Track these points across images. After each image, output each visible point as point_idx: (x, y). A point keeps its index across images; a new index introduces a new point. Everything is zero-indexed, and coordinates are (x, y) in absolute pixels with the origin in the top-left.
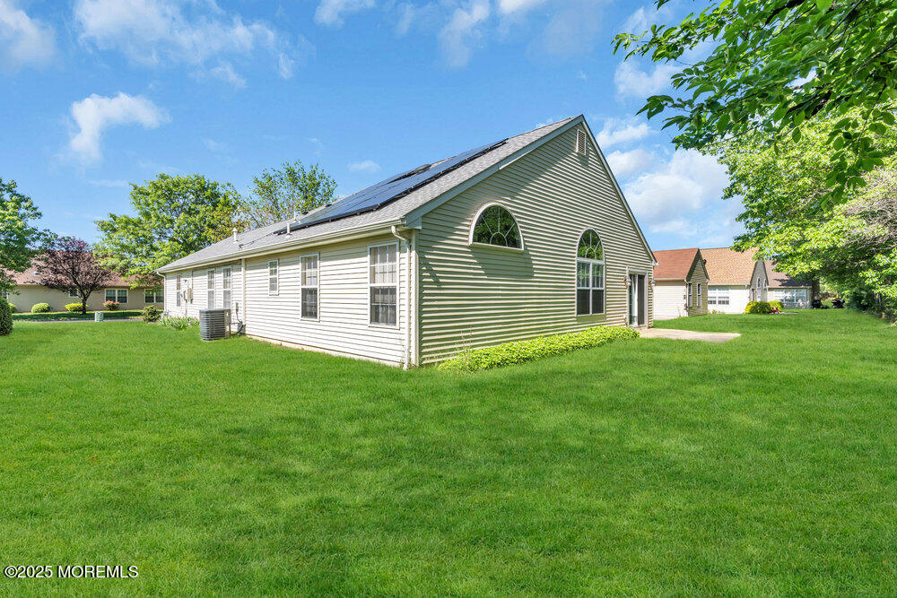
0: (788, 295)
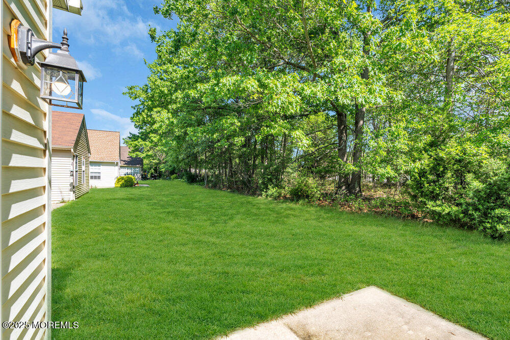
0: (129, 171)
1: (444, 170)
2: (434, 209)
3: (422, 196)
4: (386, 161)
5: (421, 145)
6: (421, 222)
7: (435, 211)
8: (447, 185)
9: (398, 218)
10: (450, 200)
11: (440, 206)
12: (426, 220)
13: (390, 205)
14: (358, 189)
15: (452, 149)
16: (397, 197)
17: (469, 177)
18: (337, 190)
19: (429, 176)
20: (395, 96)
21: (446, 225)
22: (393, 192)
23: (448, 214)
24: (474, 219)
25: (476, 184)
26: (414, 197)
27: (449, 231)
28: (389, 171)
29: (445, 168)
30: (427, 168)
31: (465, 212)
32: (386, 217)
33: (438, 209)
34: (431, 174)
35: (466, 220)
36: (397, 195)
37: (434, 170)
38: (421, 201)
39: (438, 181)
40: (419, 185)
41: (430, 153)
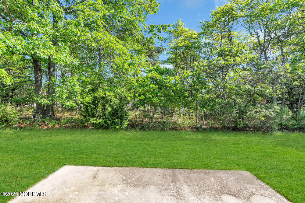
1: (98, 103)
2: (93, 122)
3: (89, 116)
4: (69, 98)
5: (87, 90)
6: (89, 129)
7: (94, 122)
8: (99, 110)
9: (78, 128)
10: (100, 117)
11: (96, 120)
12: (91, 127)
13: (73, 122)
14: (51, 113)
15: (100, 93)
16: (77, 117)
17: (107, 106)
18: (35, 115)
19: (91, 106)
20: (74, 61)
21: (99, 128)
22: (74, 114)
23: (99, 123)
24: (109, 124)
25: (109, 109)
26: (85, 117)
27: (101, 131)
28: (71, 103)
29: (98, 102)
30: (90, 102)
31: (105, 122)
32: (71, 129)
33: (95, 121)
34: (92, 104)
35: (106, 125)
36: (76, 116)
37: (93, 103)
38: (88, 119)
39: (95, 108)
40: (87, 110)
41: (92, 95)
